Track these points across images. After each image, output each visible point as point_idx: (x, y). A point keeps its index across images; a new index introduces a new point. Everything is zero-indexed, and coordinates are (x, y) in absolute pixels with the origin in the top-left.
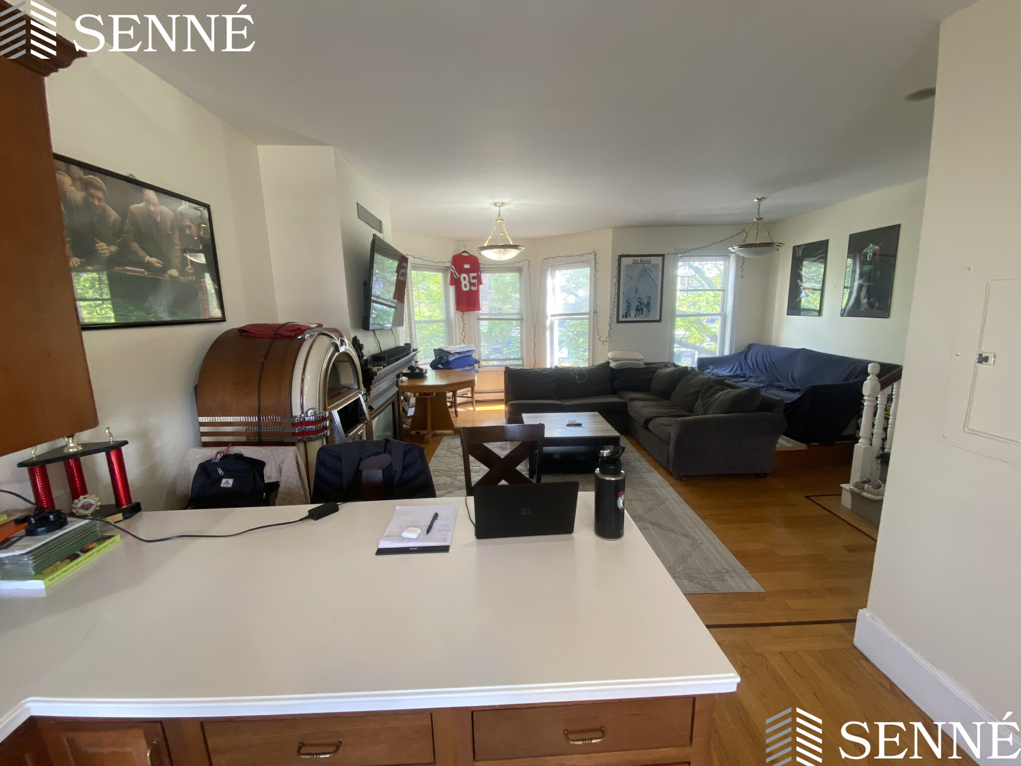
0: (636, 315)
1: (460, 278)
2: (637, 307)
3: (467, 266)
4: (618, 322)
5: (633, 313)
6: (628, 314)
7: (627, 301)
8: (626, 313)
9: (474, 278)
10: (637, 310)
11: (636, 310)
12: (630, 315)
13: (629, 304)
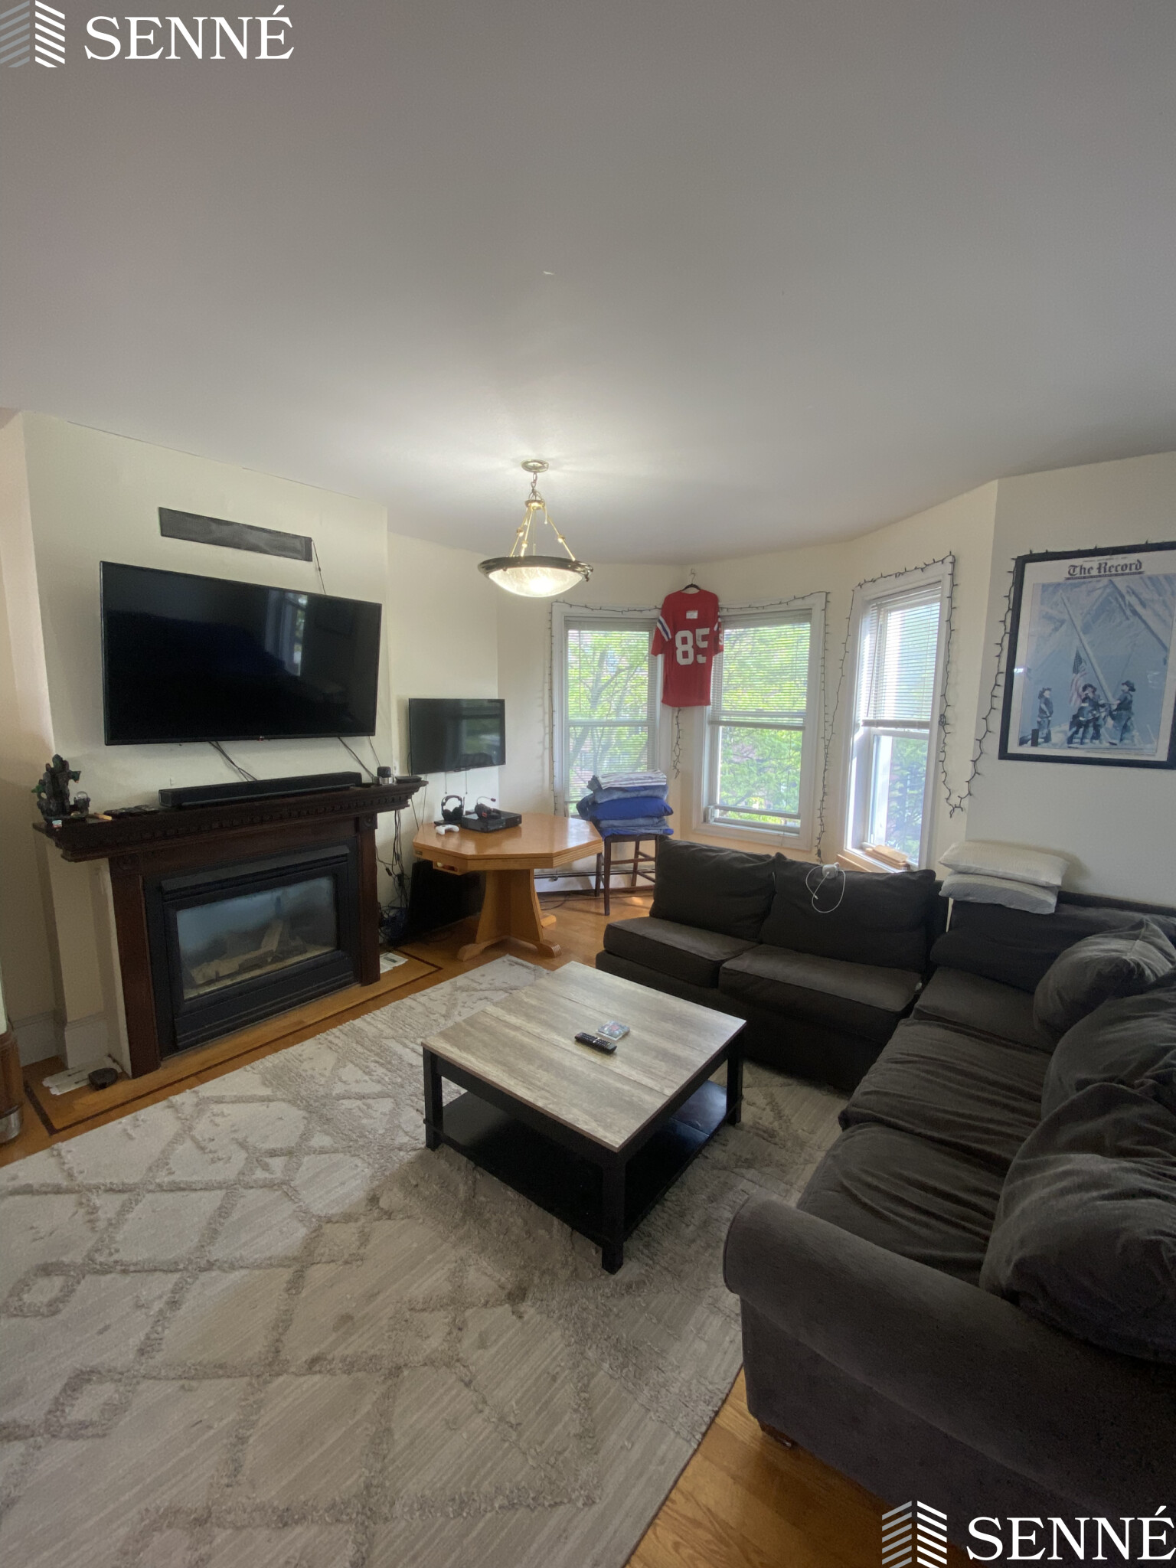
0: (1070, 740)
1: (673, 640)
2: (1075, 717)
3: (693, 615)
4: (1004, 755)
5: (1060, 731)
6: (1042, 734)
7: (1041, 696)
8: (1035, 733)
9: (704, 638)
10: (1076, 722)
11: (1072, 725)
12: (1047, 739)
13: (1047, 702)
